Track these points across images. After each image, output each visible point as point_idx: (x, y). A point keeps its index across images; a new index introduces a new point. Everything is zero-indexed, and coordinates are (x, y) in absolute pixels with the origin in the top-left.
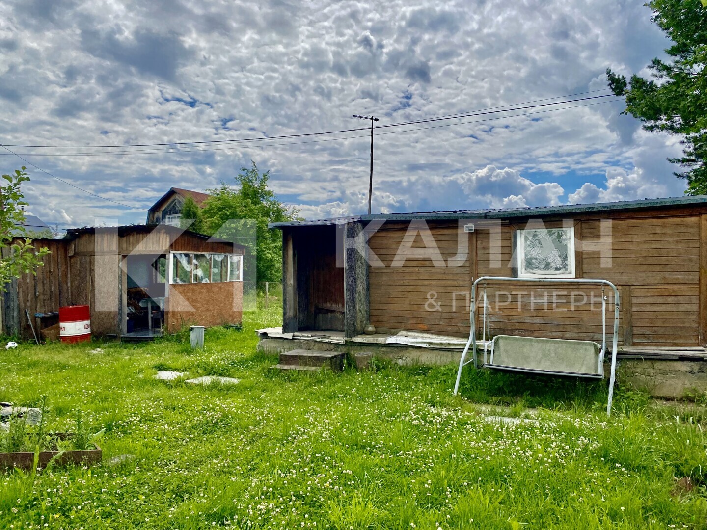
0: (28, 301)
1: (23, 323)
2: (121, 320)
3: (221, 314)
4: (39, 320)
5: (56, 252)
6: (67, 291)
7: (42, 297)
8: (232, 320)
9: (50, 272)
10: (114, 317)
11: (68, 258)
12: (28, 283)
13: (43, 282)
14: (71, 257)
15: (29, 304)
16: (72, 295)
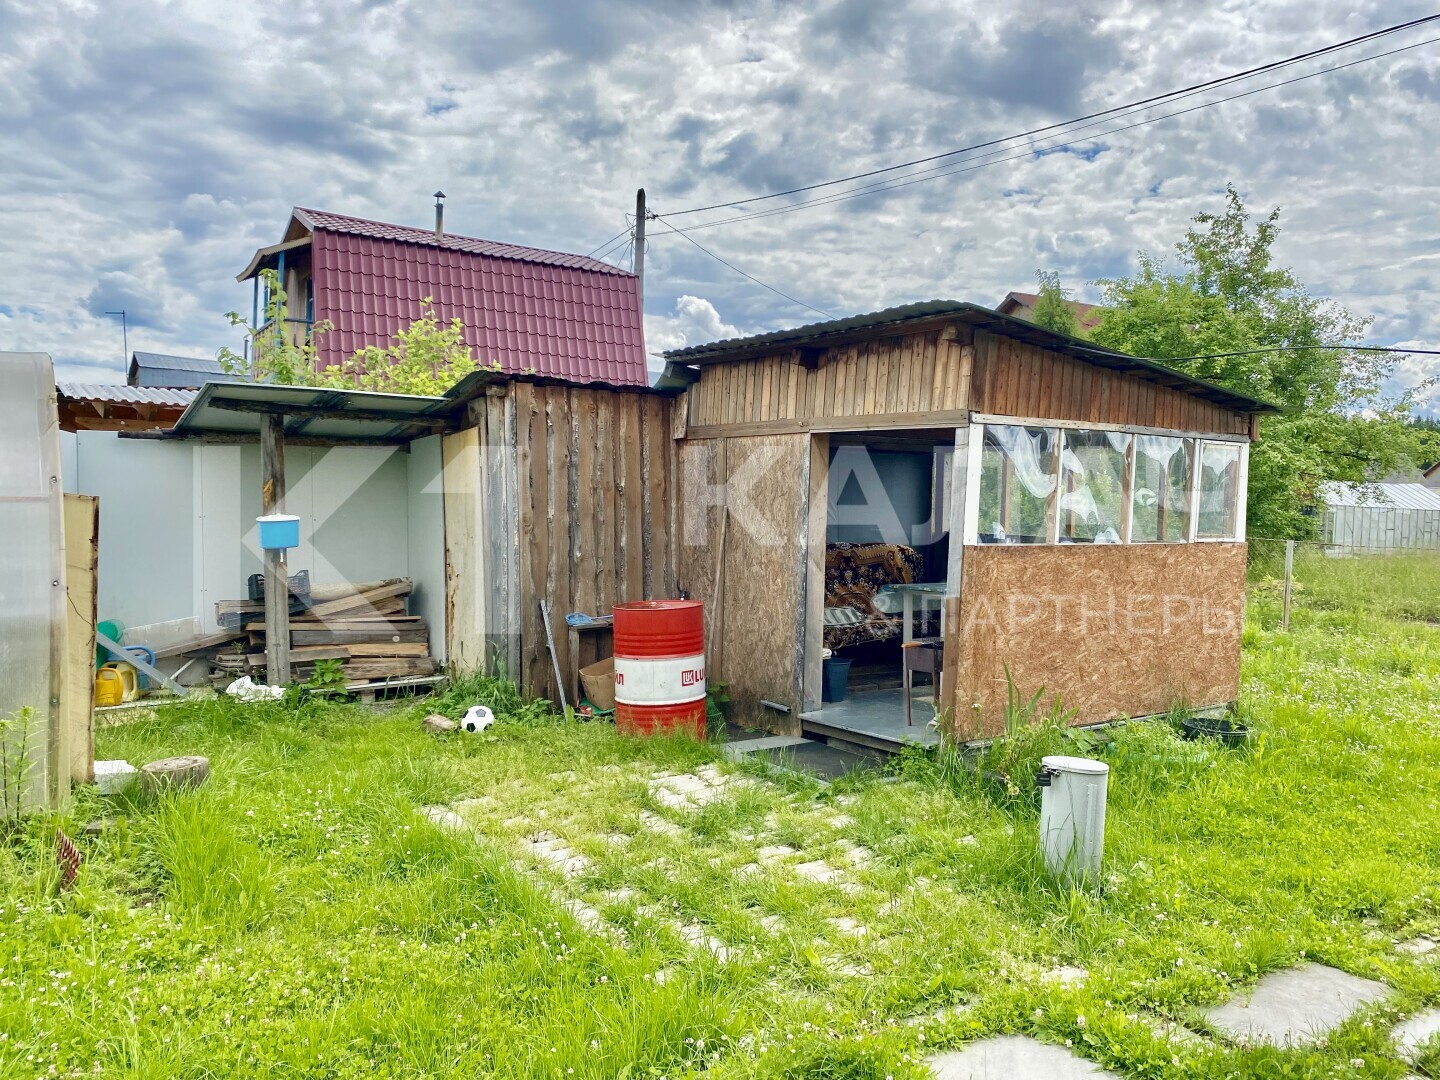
0: (548, 575)
1: (530, 646)
2: (802, 661)
3: (1163, 668)
4: (574, 636)
5: (636, 426)
6: (667, 546)
7: (590, 565)
8: (1202, 692)
9: (617, 486)
10: (785, 645)
11: (673, 445)
12: (549, 522)
13: (594, 517)
14: (679, 442)
15: (551, 586)
16: (679, 563)
